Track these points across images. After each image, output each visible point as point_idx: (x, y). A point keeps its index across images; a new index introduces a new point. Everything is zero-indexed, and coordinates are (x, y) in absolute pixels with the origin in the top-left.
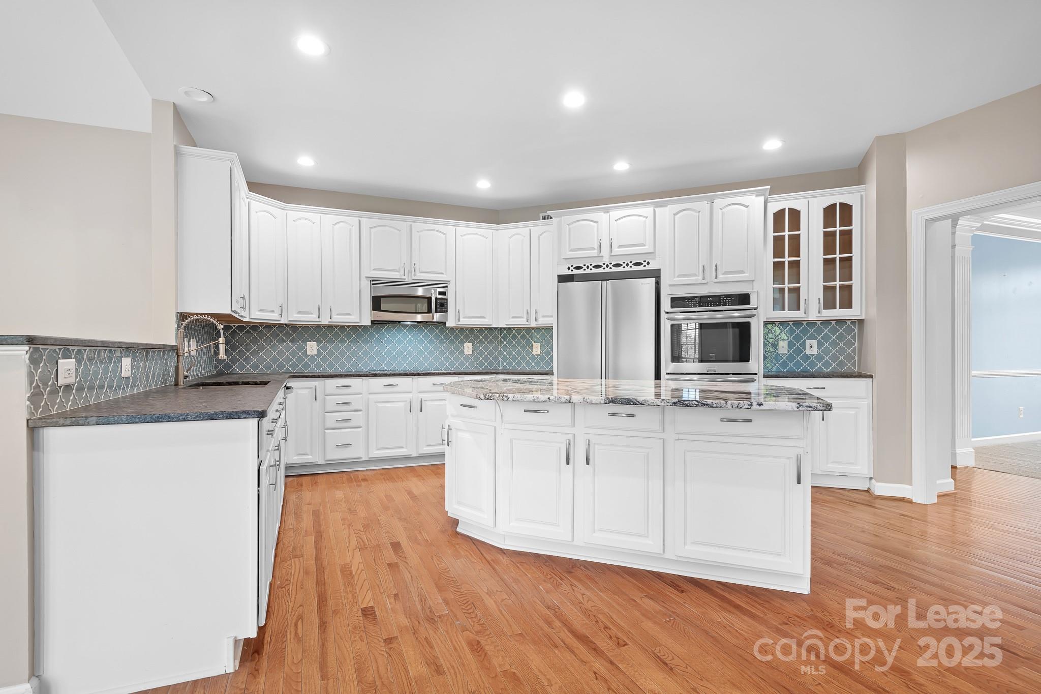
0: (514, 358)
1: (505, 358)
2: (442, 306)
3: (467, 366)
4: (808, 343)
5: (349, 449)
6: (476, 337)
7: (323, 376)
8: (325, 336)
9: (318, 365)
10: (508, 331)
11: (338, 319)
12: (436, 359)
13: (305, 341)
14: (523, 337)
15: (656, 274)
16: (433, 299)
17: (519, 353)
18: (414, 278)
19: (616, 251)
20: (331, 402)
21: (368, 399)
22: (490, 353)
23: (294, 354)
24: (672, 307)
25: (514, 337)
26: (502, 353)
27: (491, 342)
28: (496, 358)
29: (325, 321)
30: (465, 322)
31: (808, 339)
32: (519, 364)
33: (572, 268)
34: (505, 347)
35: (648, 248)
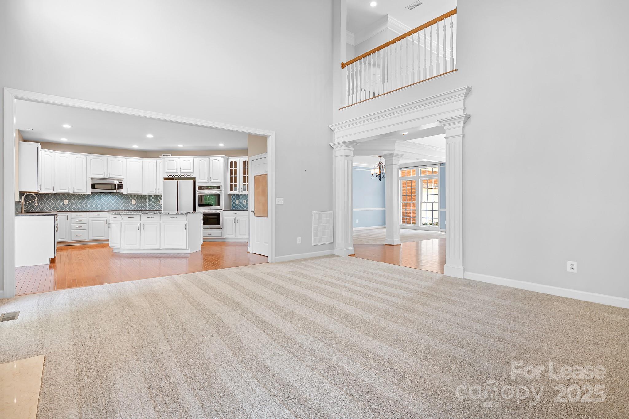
0: (153, 206)
1: (149, 206)
2: (120, 187)
3: (133, 208)
4: (244, 200)
5: (81, 237)
6: (137, 198)
7: (71, 212)
8: (71, 197)
9: (69, 208)
10: (150, 196)
11: (77, 192)
12: (120, 206)
13: (63, 200)
14: (156, 198)
15: (194, 179)
16: (117, 185)
17: (155, 204)
18: (109, 177)
19: (182, 171)
20: (74, 221)
21: (89, 220)
22: (143, 204)
23: (58, 204)
24: (199, 189)
25: (153, 198)
26: (148, 204)
27: (143, 200)
28: (146, 206)
29: (72, 192)
30: (130, 192)
31: (244, 199)
32: (155, 208)
33: (168, 176)
34: (149, 202)
35: (192, 171)
